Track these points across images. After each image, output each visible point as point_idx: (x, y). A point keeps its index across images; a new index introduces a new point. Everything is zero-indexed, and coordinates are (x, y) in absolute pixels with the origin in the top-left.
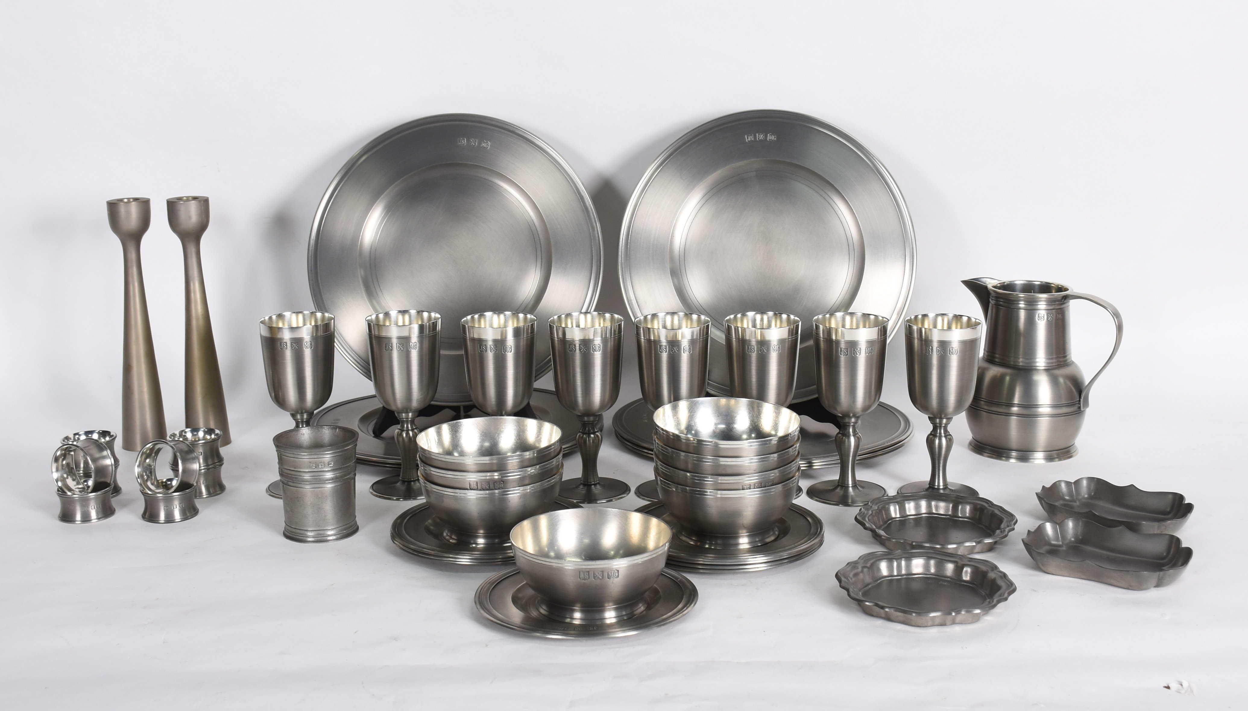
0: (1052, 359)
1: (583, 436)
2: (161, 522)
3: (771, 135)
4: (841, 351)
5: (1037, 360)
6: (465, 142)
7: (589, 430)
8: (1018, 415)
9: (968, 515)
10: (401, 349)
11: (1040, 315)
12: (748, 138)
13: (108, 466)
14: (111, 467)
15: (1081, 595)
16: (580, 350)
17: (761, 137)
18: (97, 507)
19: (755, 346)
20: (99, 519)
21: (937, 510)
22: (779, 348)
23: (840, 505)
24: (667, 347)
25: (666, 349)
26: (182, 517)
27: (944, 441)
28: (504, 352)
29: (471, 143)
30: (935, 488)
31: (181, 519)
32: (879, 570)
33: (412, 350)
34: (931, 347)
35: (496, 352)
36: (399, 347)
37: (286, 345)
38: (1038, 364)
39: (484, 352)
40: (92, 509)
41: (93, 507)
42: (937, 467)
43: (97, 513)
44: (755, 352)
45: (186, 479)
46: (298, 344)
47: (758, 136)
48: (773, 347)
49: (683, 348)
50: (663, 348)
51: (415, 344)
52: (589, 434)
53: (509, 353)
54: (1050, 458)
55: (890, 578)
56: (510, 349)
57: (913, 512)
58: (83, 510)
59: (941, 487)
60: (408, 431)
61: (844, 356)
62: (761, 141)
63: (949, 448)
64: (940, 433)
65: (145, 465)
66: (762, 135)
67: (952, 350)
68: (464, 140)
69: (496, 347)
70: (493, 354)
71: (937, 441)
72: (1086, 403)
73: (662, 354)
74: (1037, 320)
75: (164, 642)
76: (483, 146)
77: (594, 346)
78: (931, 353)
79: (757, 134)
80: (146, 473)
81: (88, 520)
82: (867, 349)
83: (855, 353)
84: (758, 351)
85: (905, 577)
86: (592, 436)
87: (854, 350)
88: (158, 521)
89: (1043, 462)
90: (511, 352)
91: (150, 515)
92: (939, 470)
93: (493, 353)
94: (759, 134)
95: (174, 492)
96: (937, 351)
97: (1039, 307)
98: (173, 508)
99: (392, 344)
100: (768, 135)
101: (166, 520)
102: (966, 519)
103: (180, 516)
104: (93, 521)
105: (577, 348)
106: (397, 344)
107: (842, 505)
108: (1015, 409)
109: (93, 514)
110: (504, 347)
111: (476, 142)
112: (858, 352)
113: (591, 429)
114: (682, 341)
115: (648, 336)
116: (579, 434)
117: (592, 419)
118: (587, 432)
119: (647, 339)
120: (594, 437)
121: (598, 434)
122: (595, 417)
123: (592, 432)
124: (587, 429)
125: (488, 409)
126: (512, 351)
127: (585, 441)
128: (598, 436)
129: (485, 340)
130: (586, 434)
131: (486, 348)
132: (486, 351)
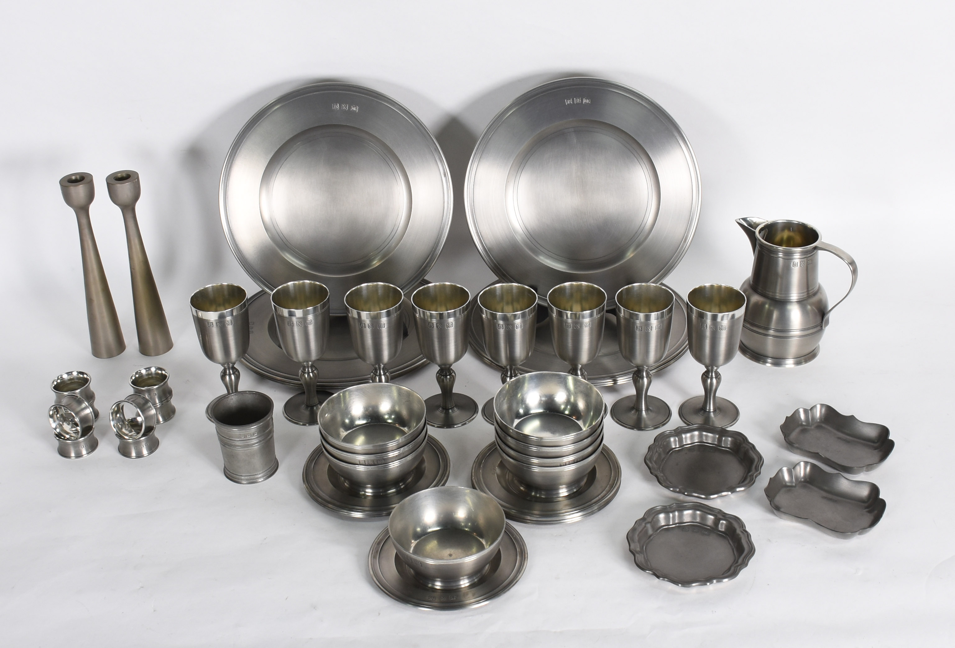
0: (803, 293)
1: (441, 377)
2: (132, 457)
3: (586, 99)
4: (637, 328)
5: (792, 295)
6: (338, 106)
8: (774, 336)
9: (729, 446)
10: (300, 325)
11: (794, 263)
12: (567, 102)
13: (88, 414)
14: (91, 414)
15: (802, 546)
16: (437, 327)
17: (579, 101)
18: (85, 446)
19: (571, 324)
20: (88, 453)
21: (706, 440)
22: (589, 324)
23: (635, 429)
24: (504, 326)
25: (503, 326)
26: (149, 452)
27: (714, 381)
29: (343, 108)
30: (707, 411)
31: (148, 454)
32: (658, 521)
33: (309, 326)
34: (705, 325)
35: (373, 328)
36: (299, 324)
37: (213, 324)
38: (792, 298)
40: (82, 448)
41: (83, 447)
42: (709, 397)
43: (87, 450)
44: (571, 328)
45: (149, 425)
46: (221, 324)
47: (576, 100)
48: (585, 324)
49: (516, 326)
50: (500, 326)
51: (311, 321)
52: (446, 376)
53: (383, 328)
54: (798, 363)
55: (666, 527)
56: (384, 326)
57: (689, 442)
58: (76, 450)
59: (712, 410)
60: (309, 373)
61: (639, 331)
62: (577, 104)
63: (718, 383)
64: (712, 375)
65: (117, 418)
66: (579, 99)
67: (722, 327)
68: (337, 105)
69: (373, 325)
71: (709, 381)
72: (827, 323)
73: (500, 330)
74: (792, 266)
75: (154, 611)
76: (353, 110)
77: (449, 324)
78: (705, 329)
79: (575, 99)
80: (119, 423)
81: (80, 455)
82: (657, 326)
83: (648, 330)
84: (573, 327)
85: (678, 525)
86: (448, 377)
87: (647, 328)
88: (130, 457)
89: (793, 366)
91: (124, 451)
92: (710, 399)
93: (371, 329)
94: (577, 99)
95: (141, 437)
96: (710, 328)
97: (795, 257)
98: (141, 447)
99: (293, 322)
100: (584, 99)
101: (137, 456)
102: (727, 449)
103: (147, 451)
104: (84, 456)
105: (435, 325)
106: (297, 322)
107: (636, 429)
108: (771, 332)
109: (84, 452)
110: (379, 325)
111: (347, 106)
112: (650, 329)
113: (447, 372)
114: (516, 321)
115: (489, 316)
116: (438, 375)
117: (448, 366)
118: (444, 374)
119: (487, 318)
120: (450, 378)
121: (453, 374)
122: (451, 365)
123: (448, 374)
124: (444, 373)
125: (368, 362)
126: (386, 327)
127: (443, 380)
128: (453, 376)
129: (364, 321)
130: (443, 376)
131: (365, 326)
132: (365, 327)
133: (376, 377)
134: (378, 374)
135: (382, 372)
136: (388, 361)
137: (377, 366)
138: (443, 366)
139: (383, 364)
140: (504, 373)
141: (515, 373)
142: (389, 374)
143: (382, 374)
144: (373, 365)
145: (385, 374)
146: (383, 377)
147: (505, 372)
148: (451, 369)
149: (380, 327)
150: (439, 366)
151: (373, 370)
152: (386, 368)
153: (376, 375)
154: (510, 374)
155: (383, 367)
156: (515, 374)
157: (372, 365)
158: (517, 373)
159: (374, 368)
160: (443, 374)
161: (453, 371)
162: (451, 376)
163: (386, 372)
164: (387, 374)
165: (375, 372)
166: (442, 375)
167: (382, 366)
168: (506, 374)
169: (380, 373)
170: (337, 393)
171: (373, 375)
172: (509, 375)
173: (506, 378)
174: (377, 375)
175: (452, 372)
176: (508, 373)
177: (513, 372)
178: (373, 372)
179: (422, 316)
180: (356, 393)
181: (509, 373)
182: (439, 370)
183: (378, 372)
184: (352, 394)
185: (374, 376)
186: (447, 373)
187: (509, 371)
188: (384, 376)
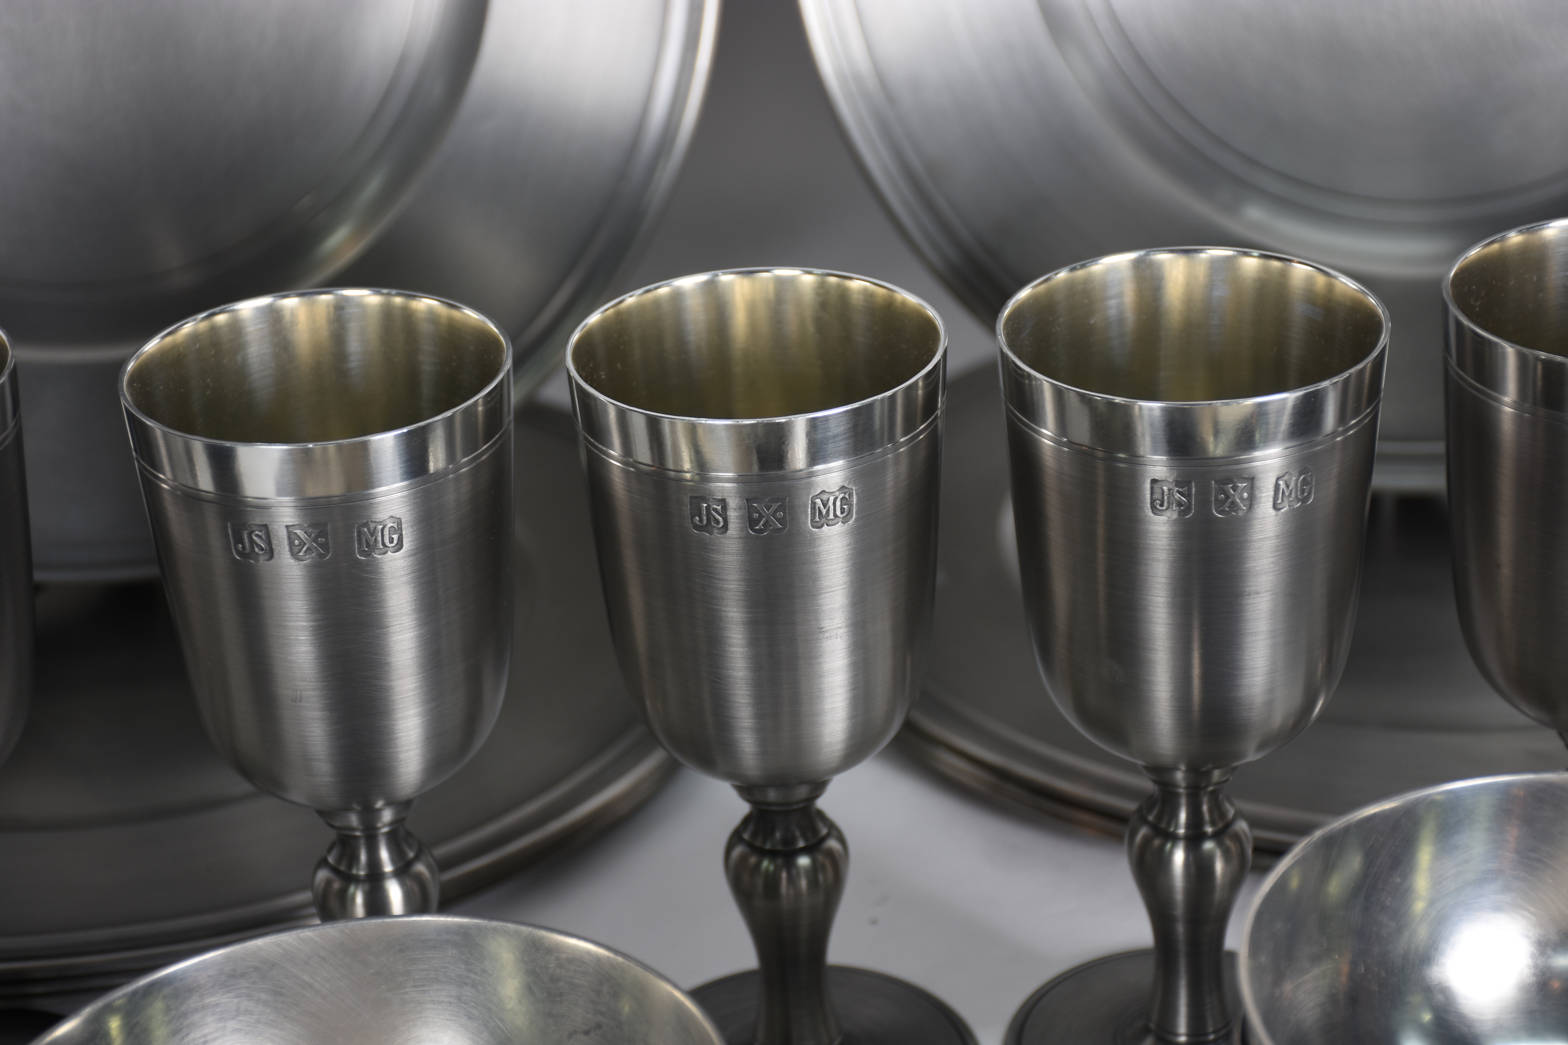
1: (758, 865)
7: (789, 841)
28: (362, 553)
35: (321, 556)
39: (262, 559)
52: (788, 855)
56: (395, 537)
69: (322, 533)
70: (306, 566)
77: (818, 501)
86: (804, 861)
90: (400, 546)
93: (308, 562)
110: (360, 533)
113: (798, 833)
114: (1257, 454)
115: (1082, 432)
116: (738, 851)
117: (802, 792)
118: (779, 847)
119: (1070, 444)
120: (815, 868)
121: (833, 844)
122: (819, 786)
123: (801, 844)
124: (778, 835)
125: (297, 796)
126: (408, 544)
127: (772, 885)
128: (830, 854)
129: (263, 507)
130: (772, 854)
131: (269, 542)
132: (271, 553)
133: (352, 889)
134: (362, 873)
135: (384, 855)
136: (424, 783)
137: (354, 820)
138: (772, 795)
139: (389, 803)
140: (1151, 818)
141: (1222, 814)
142: (429, 867)
143: (388, 868)
144: (326, 814)
145: (402, 872)
146: (395, 893)
147: (1155, 812)
148: (821, 815)
149: (370, 548)
150: (746, 790)
151: (330, 850)
152: (409, 834)
153: (349, 879)
154: (1189, 825)
155: (392, 823)
156: (1220, 825)
157: (320, 813)
158: (1231, 812)
159: (332, 835)
160: (768, 846)
161: (832, 827)
162: (820, 858)
163: (411, 855)
164: (420, 868)
165: (339, 860)
166: (762, 853)
167: (387, 816)
168: (1163, 825)
169: (374, 863)
170: (87, 1011)
171: (328, 883)
172: (1182, 831)
173: (1162, 847)
174: (356, 880)
175: (824, 831)
176: (1175, 815)
177: (1205, 808)
178: (331, 860)
179: (643, 453)
180: (225, 1000)
181: (1183, 816)
182: (746, 821)
183: (363, 857)
184: (196, 1010)
185: (337, 885)
186: (794, 840)
187: (1183, 801)
188: (403, 885)
